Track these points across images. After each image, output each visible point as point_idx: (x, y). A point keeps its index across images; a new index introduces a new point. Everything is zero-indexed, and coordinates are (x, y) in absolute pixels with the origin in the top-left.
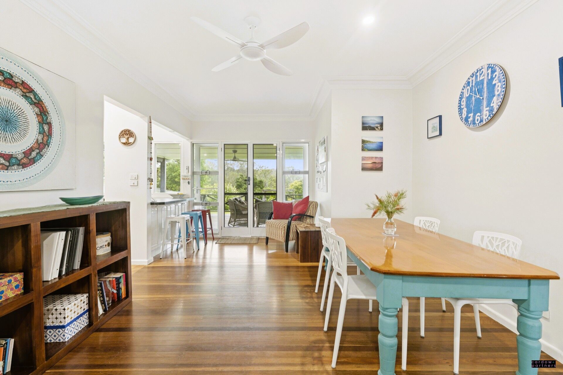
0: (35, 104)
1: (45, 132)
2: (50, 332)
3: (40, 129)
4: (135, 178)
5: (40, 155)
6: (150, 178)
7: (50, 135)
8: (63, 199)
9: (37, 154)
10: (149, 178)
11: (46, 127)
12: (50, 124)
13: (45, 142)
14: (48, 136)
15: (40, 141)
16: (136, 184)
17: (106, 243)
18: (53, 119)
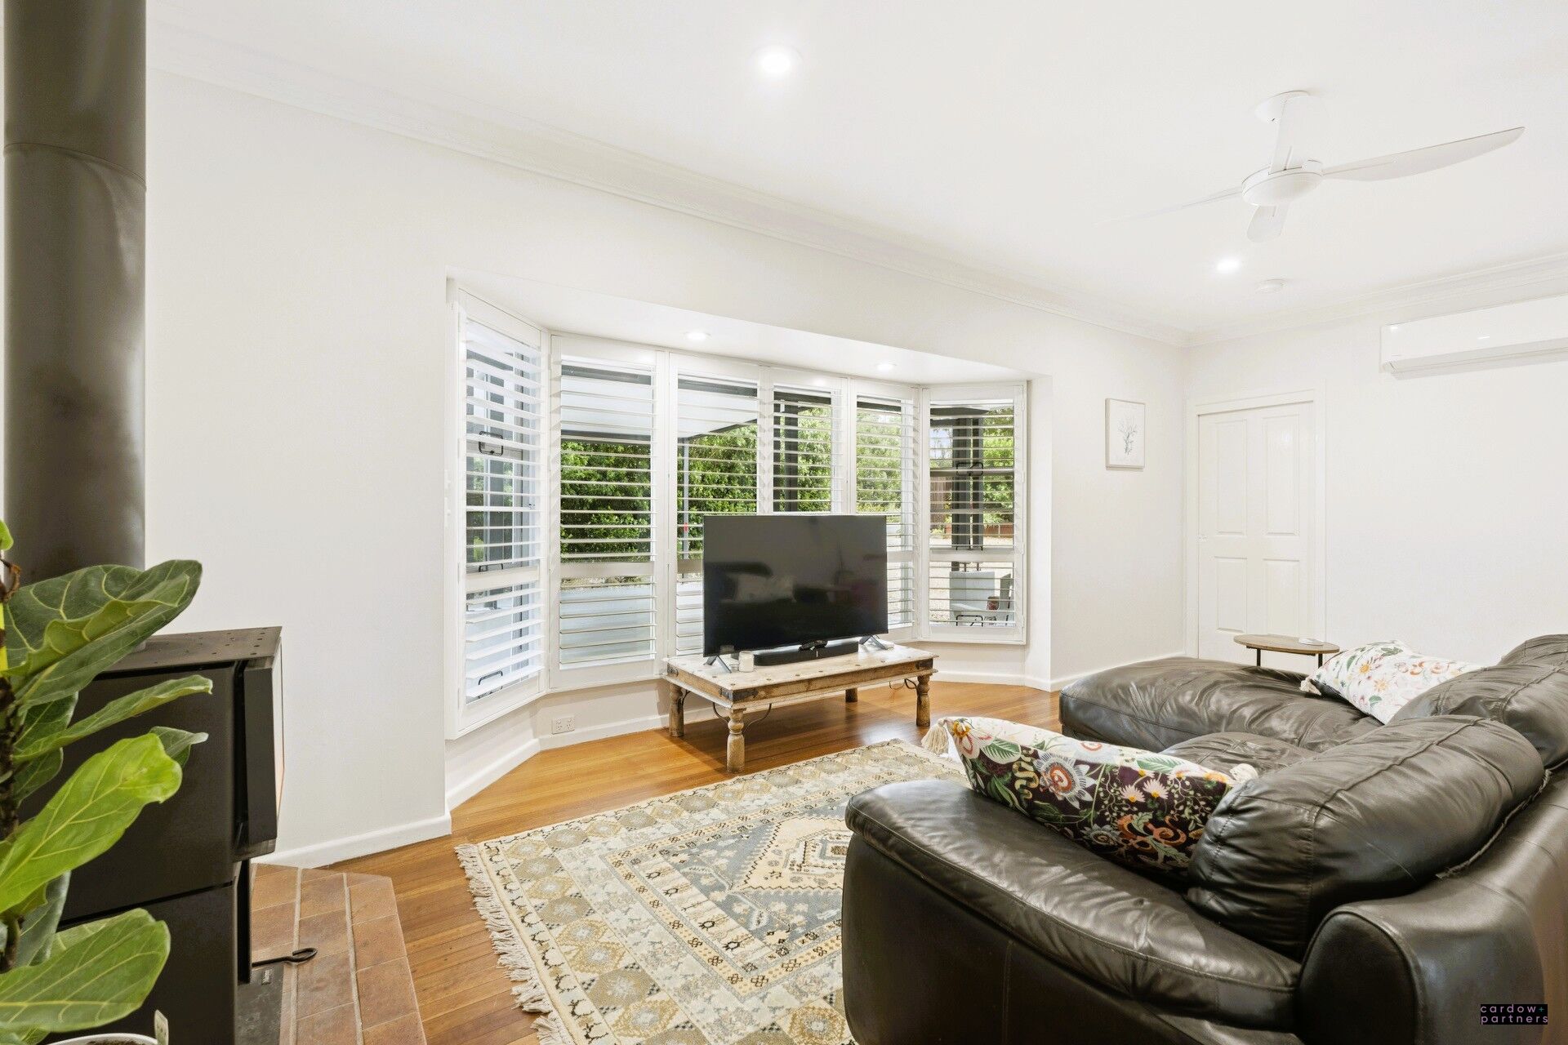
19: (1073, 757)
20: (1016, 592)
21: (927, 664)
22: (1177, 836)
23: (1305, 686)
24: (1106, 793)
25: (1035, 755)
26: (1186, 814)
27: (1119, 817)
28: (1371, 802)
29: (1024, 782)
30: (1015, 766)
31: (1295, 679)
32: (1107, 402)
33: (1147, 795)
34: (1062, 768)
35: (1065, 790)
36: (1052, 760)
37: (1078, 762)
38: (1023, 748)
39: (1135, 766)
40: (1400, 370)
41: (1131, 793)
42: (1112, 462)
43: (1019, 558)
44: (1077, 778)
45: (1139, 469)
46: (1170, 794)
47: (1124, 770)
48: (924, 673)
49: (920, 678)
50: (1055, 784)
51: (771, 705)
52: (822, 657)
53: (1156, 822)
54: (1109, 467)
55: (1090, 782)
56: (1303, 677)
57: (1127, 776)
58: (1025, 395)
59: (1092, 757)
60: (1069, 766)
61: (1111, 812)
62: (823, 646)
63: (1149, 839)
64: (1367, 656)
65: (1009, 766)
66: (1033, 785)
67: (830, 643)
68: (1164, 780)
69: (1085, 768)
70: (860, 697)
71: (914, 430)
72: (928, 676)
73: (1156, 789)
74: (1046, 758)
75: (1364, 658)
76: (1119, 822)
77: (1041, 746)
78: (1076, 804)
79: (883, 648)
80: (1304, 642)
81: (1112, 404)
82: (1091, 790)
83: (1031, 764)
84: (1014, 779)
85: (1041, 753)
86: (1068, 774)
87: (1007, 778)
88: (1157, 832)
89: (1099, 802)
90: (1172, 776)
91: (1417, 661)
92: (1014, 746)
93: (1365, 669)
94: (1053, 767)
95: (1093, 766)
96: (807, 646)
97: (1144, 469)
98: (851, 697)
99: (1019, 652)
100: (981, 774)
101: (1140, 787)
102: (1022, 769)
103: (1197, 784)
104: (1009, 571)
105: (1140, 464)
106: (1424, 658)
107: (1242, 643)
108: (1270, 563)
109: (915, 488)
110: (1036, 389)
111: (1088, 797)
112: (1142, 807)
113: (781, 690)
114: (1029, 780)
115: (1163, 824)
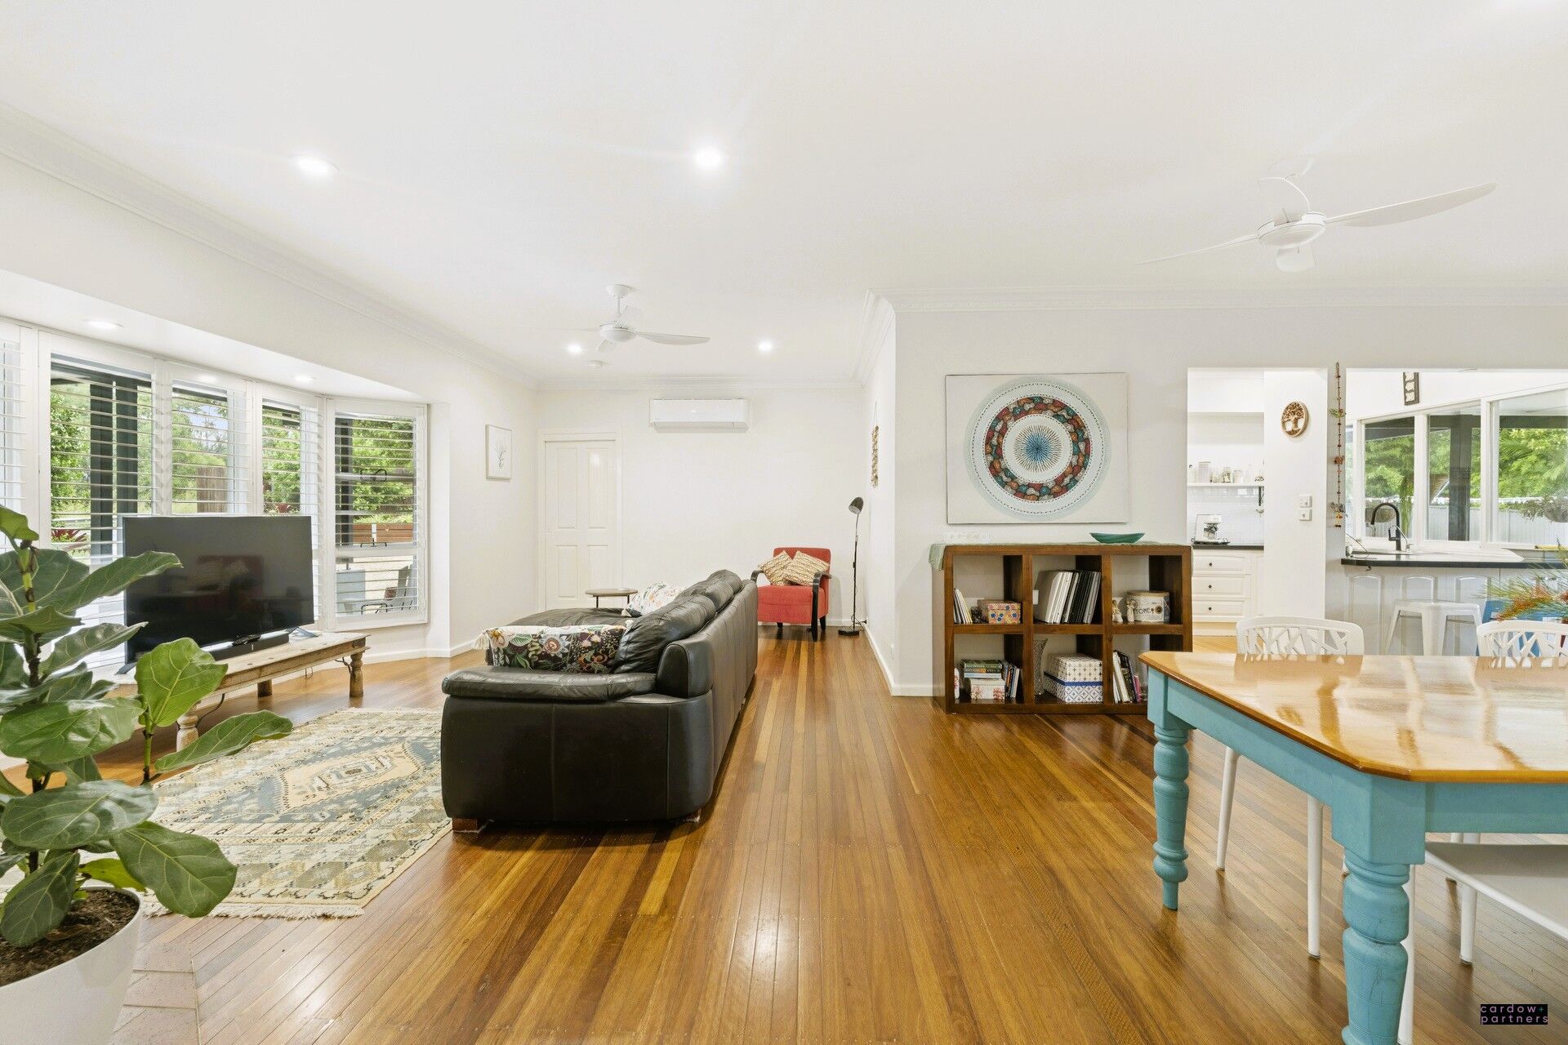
0: (1068, 421)
1: (1080, 451)
2: (1068, 689)
3: (1074, 449)
4: (1307, 504)
5: (1074, 481)
6: (1336, 502)
7: (1087, 454)
8: (1094, 535)
9: (1071, 479)
10: (1333, 504)
11: (1082, 446)
12: (1087, 441)
13: (1081, 464)
14: (1085, 456)
15: (1074, 462)
16: (1307, 518)
17: (1154, 607)
18: (1091, 433)
19: (558, 633)
20: (419, 579)
21: (361, 643)
22: (604, 658)
23: (624, 613)
24: (575, 647)
25: (540, 637)
26: (608, 647)
27: (580, 656)
28: (673, 616)
29: (534, 653)
30: (529, 645)
31: (618, 611)
32: (487, 427)
33: (593, 642)
34: (554, 640)
35: (555, 650)
36: (548, 637)
37: (561, 636)
38: (533, 635)
39: (586, 631)
40: (661, 428)
41: (586, 643)
42: (491, 474)
43: (420, 552)
44: (561, 643)
45: (507, 480)
46: (602, 639)
47: (582, 634)
48: (358, 650)
49: (352, 656)
50: (550, 648)
51: (223, 695)
52: (257, 649)
53: (596, 654)
54: (488, 478)
55: (567, 643)
56: (622, 610)
57: (584, 636)
58: (426, 417)
59: (567, 632)
60: (557, 638)
61: (577, 654)
62: (256, 640)
63: (592, 664)
64: (652, 591)
65: (526, 647)
66: (539, 653)
67: (265, 636)
68: (599, 634)
69: (564, 637)
70: (274, 691)
71: (319, 436)
72: (361, 653)
73: (596, 639)
74: (545, 637)
75: (651, 592)
76: (580, 659)
77: (542, 632)
78: (561, 656)
79: (314, 636)
80: (621, 590)
81: (491, 428)
82: (568, 647)
83: (537, 642)
84: (529, 652)
85: (542, 635)
86: (557, 642)
87: (524, 653)
88: (596, 659)
89: (571, 651)
90: (602, 631)
91: (672, 590)
92: (529, 636)
93: (652, 597)
94: (549, 640)
95: (568, 636)
96: (240, 641)
97: (511, 481)
98: (264, 691)
99: (420, 630)
100: (508, 655)
101: (589, 640)
102: (532, 646)
103: (612, 632)
104: (408, 564)
105: (508, 476)
106: (675, 588)
107: (590, 594)
108: (592, 548)
109: (320, 491)
110: (434, 409)
111: (567, 651)
112: (590, 648)
113: (235, 679)
114: (537, 650)
115: (599, 654)
